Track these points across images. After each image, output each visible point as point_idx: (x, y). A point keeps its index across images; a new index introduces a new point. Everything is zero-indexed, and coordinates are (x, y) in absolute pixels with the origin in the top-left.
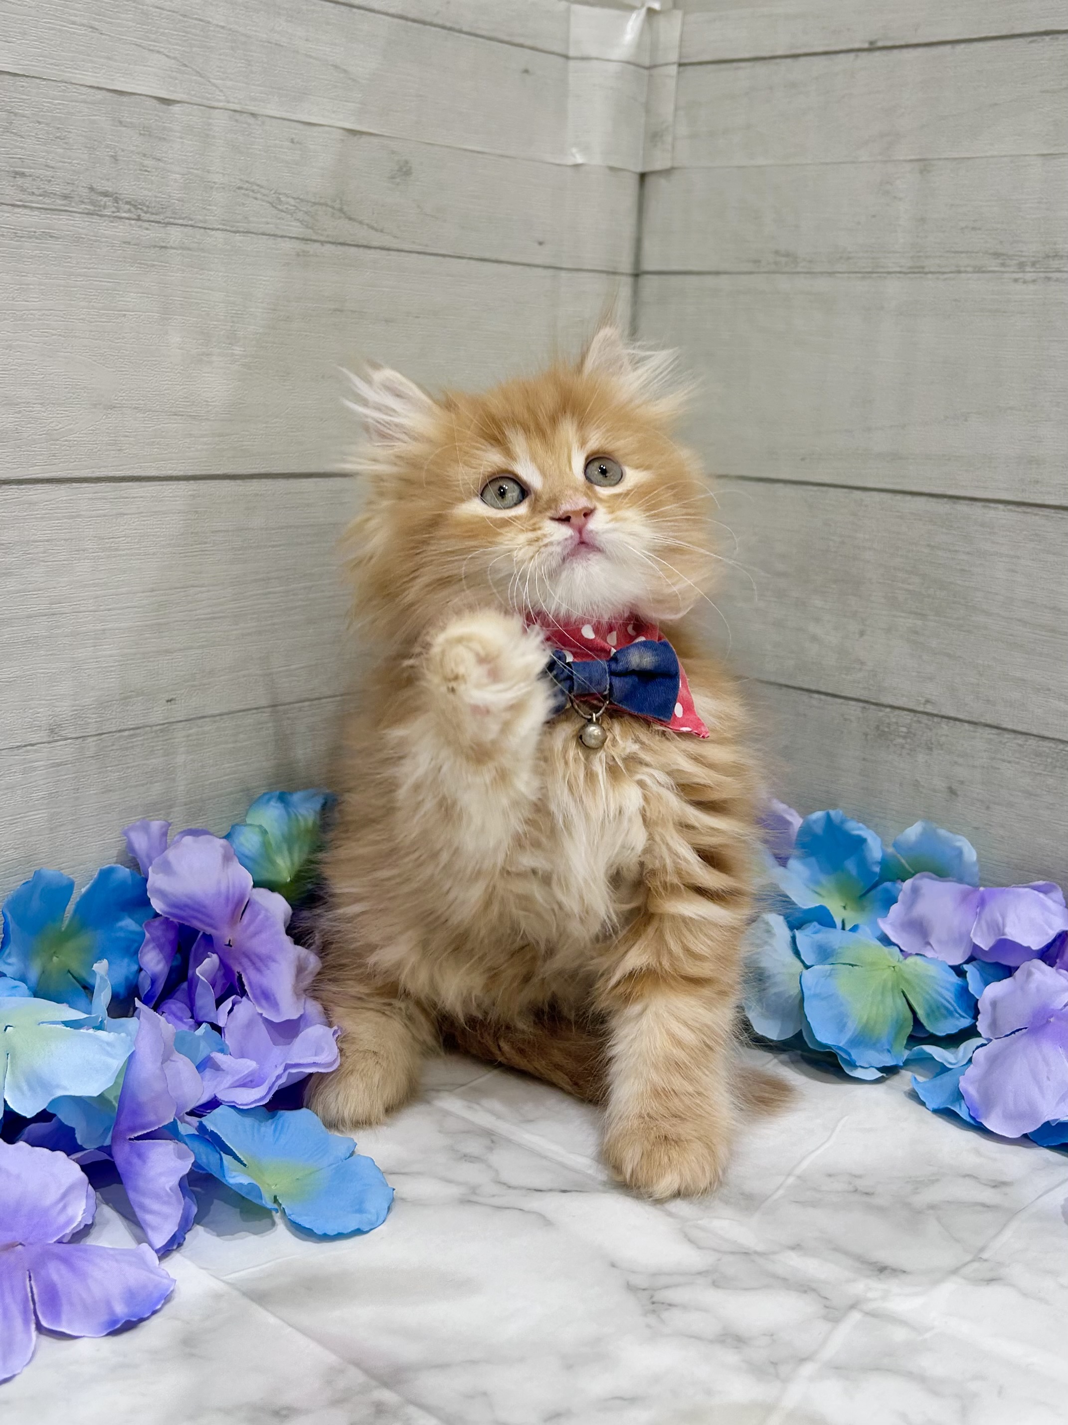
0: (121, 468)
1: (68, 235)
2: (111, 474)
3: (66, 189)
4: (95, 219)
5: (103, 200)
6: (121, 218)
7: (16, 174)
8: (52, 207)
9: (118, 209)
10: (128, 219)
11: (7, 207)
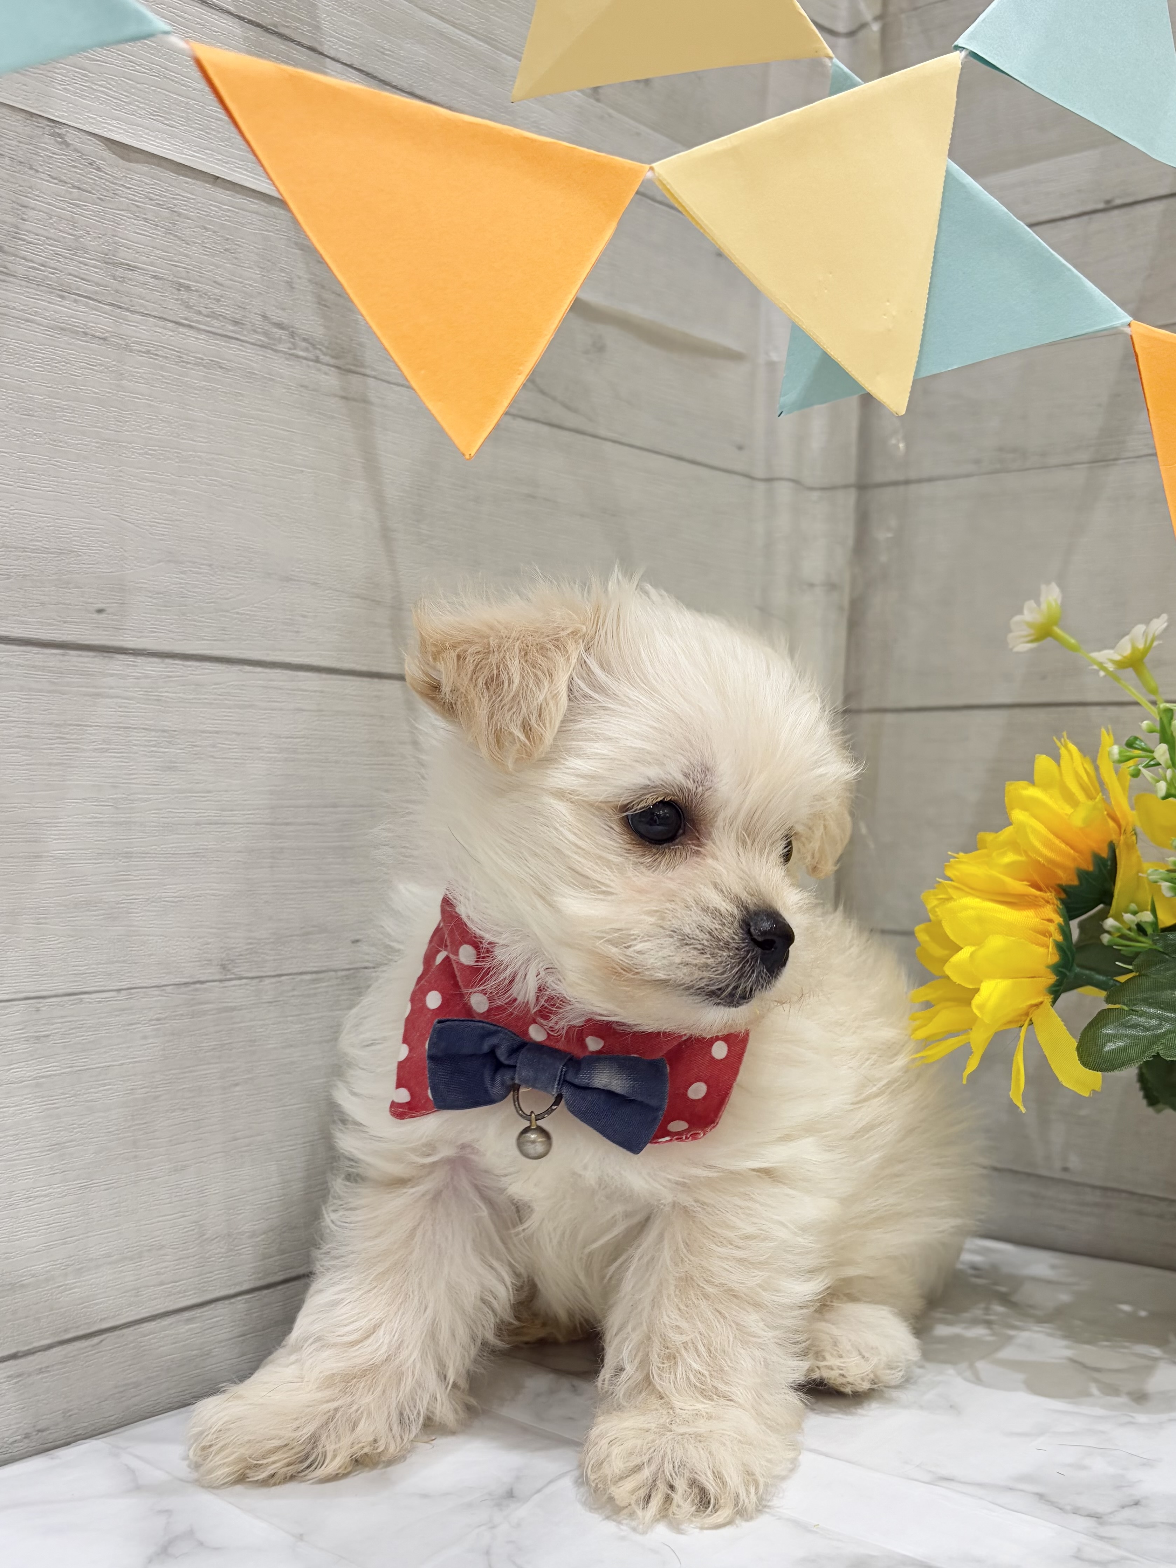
0: (299, 653)
1: (239, 368)
2: (288, 660)
3: (237, 314)
4: (269, 353)
5: (278, 332)
6: (298, 357)
7: (180, 287)
8: (220, 331)
9: (295, 346)
10: (306, 359)
11: (170, 325)
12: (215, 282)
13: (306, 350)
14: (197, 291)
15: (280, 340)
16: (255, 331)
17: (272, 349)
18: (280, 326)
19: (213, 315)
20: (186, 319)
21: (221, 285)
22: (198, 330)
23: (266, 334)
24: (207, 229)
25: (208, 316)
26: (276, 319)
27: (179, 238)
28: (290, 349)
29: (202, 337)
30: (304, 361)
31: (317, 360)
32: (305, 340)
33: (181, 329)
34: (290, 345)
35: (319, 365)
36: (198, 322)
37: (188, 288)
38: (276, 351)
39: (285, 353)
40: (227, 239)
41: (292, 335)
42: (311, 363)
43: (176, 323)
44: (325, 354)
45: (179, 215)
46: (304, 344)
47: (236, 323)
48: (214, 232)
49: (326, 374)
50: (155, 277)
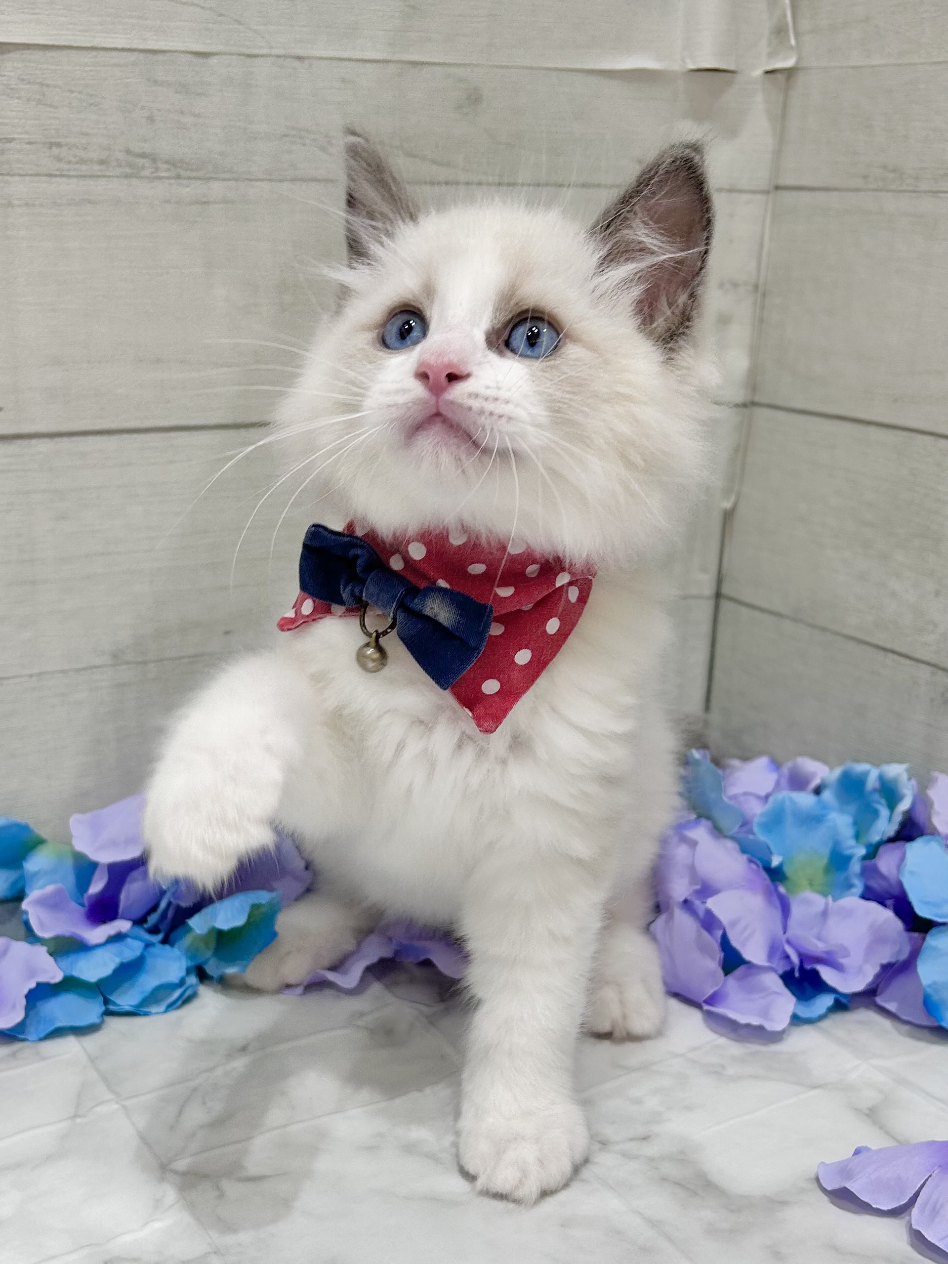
1: (106, 199)
3: (102, 155)
4: (134, 181)
5: (141, 161)
6: (160, 178)
7: (51, 145)
8: (89, 173)
9: (157, 169)
10: (168, 178)
11: (44, 178)
12: (82, 134)
13: (168, 170)
14: (66, 145)
15: (143, 168)
16: (120, 166)
17: (137, 178)
18: (143, 155)
19: (82, 161)
20: (58, 170)
21: (87, 134)
22: (69, 177)
23: (130, 165)
24: (72, 92)
25: (77, 163)
26: (138, 150)
27: (50, 106)
28: (153, 173)
29: (74, 180)
30: (168, 181)
31: (179, 177)
32: (167, 162)
33: (54, 180)
34: (153, 170)
35: (180, 181)
36: (69, 170)
37: (58, 145)
38: (141, 178)
39: (148, 178)
40: (91, 95)
41: (154, 160)
42: (173, 181)
43: (51, 175)
44: (186, 170)
45: (48, 86)
46: (165, 166)
47: (102, 162)
48: (80, 92)
49: (188, 186)
50: (29, 143)
